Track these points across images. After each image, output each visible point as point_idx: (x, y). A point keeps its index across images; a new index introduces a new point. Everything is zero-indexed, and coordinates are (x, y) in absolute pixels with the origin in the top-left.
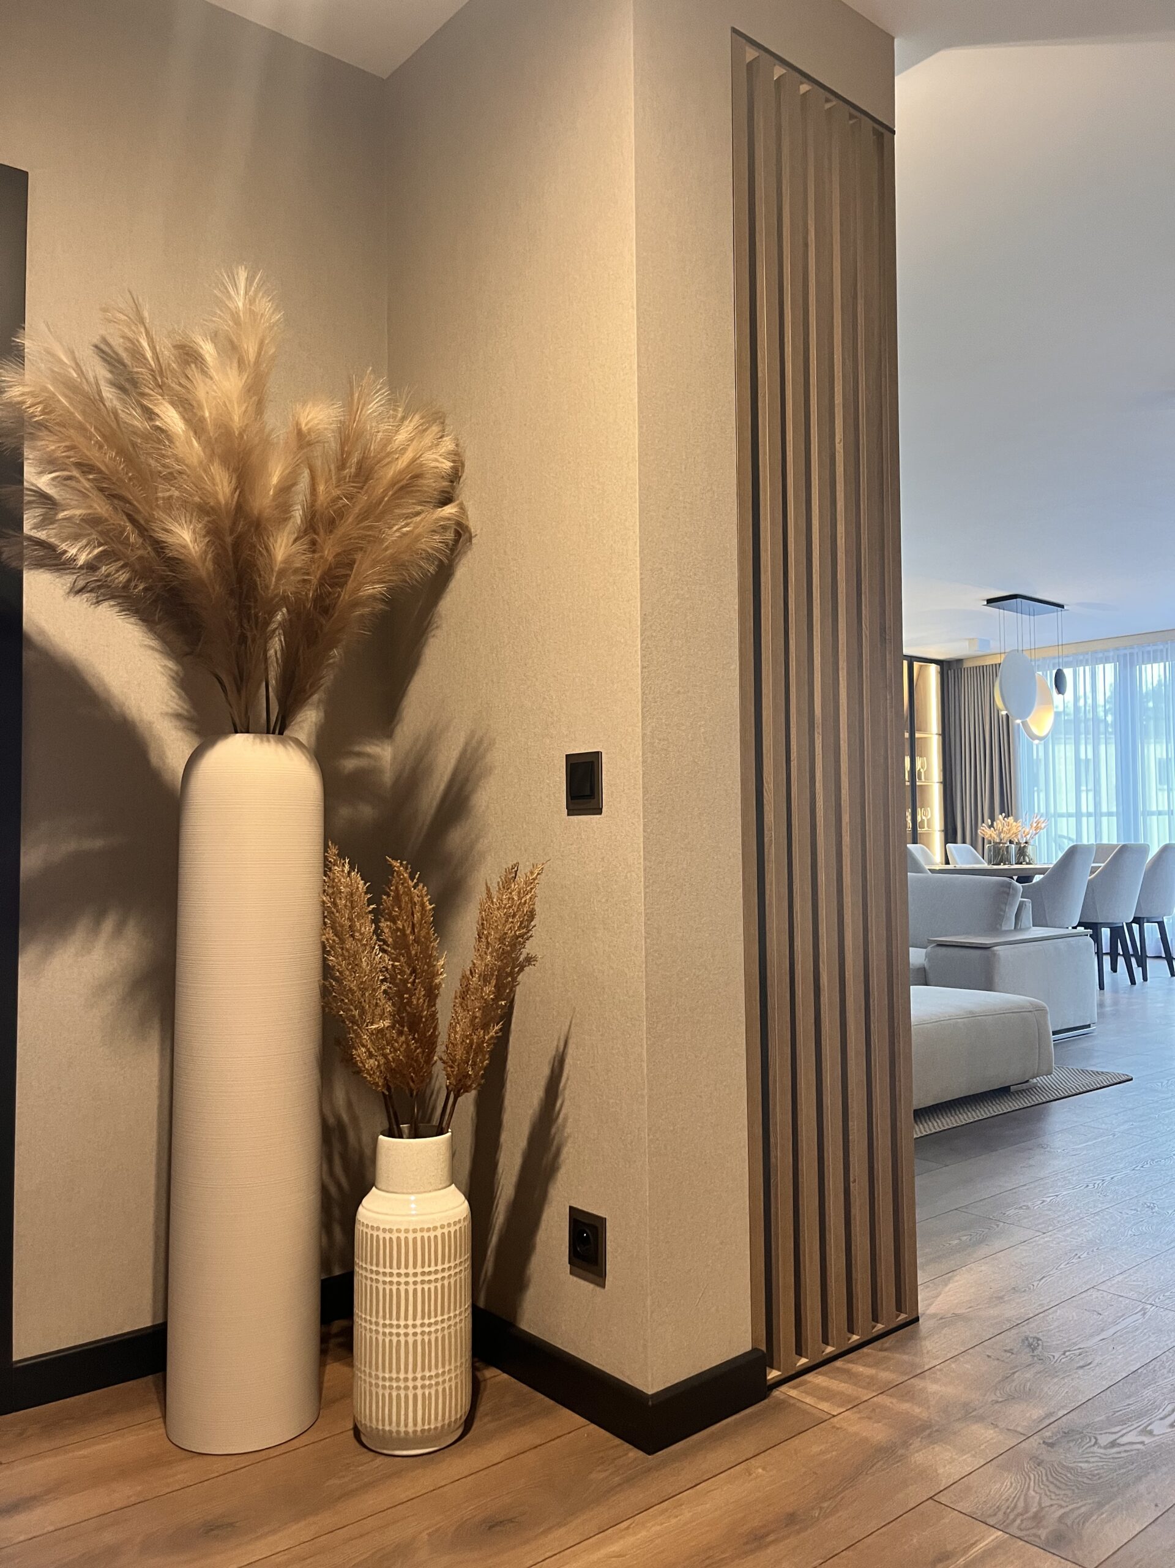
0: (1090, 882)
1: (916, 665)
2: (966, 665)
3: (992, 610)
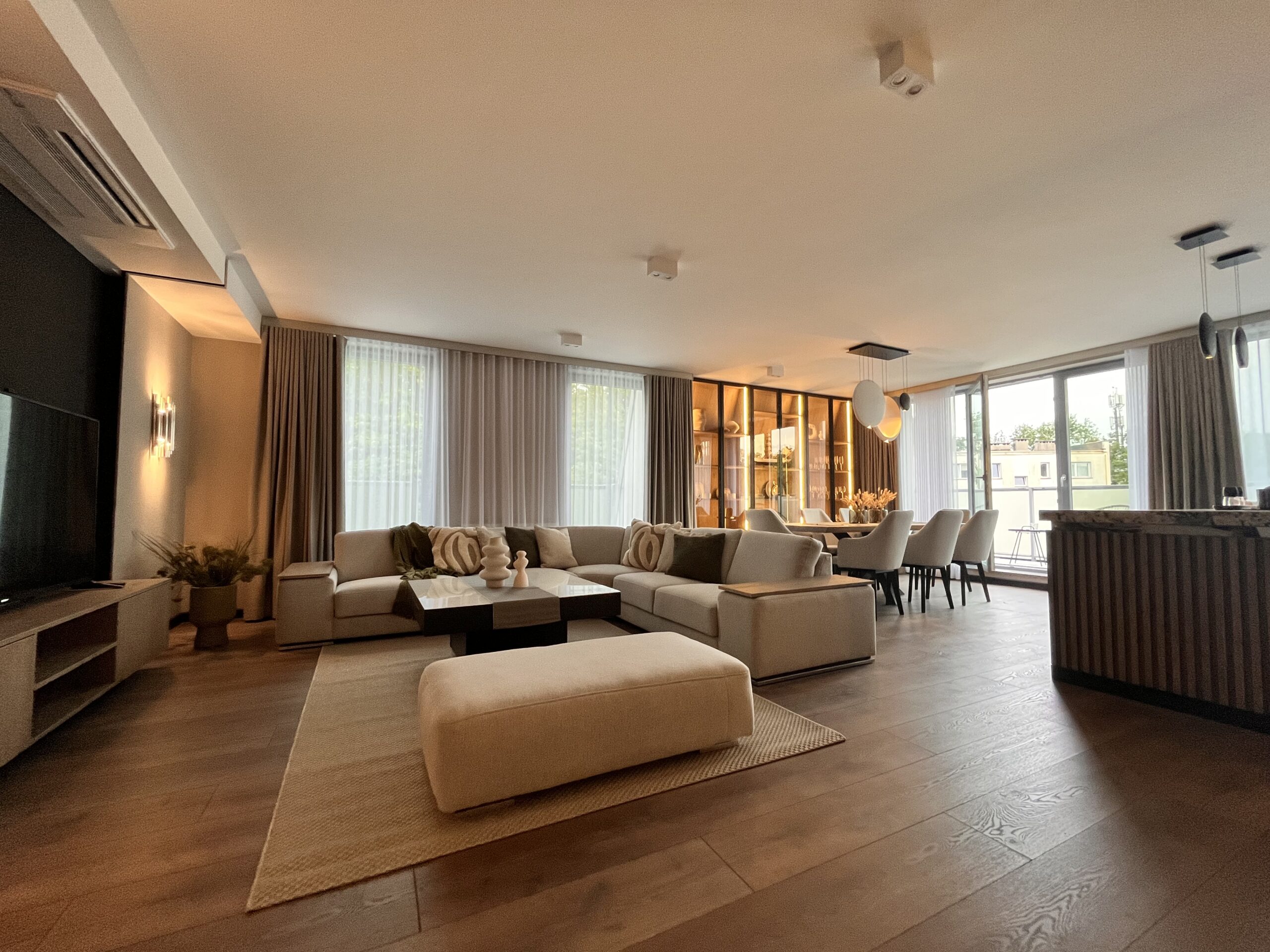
1: (836, 404)
3: (854, 357)
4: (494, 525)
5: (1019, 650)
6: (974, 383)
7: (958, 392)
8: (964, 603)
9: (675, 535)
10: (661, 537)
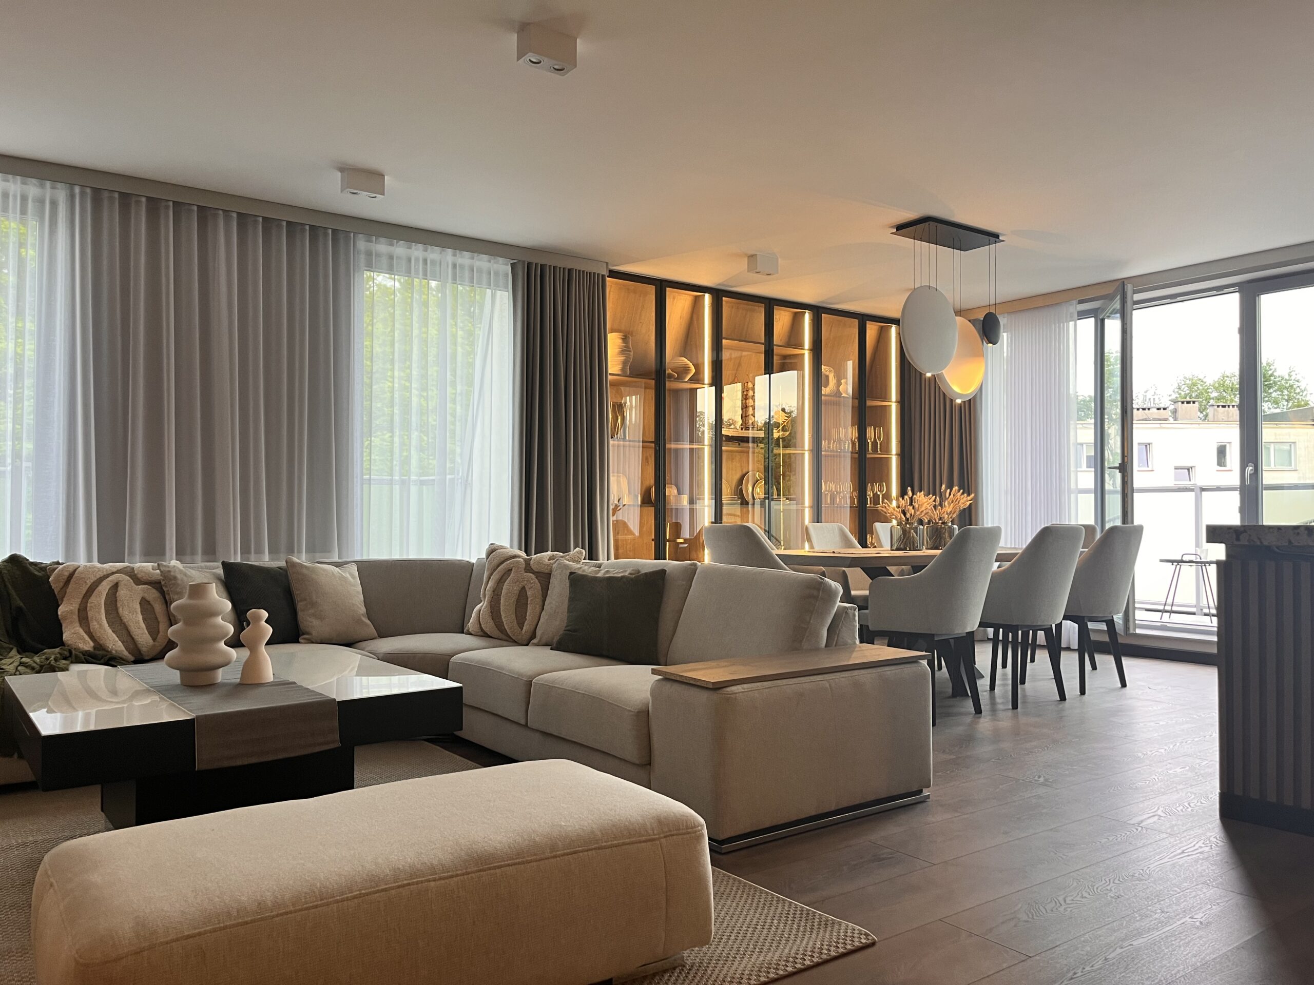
1: (871, 325)
3: (904, 241)
4: (199, 557)
5: (1171, 769)
6: (1110, 298)
7: (1082, 315)
8: (1083, 691)
9: (571, 573)
10: (545, 577)
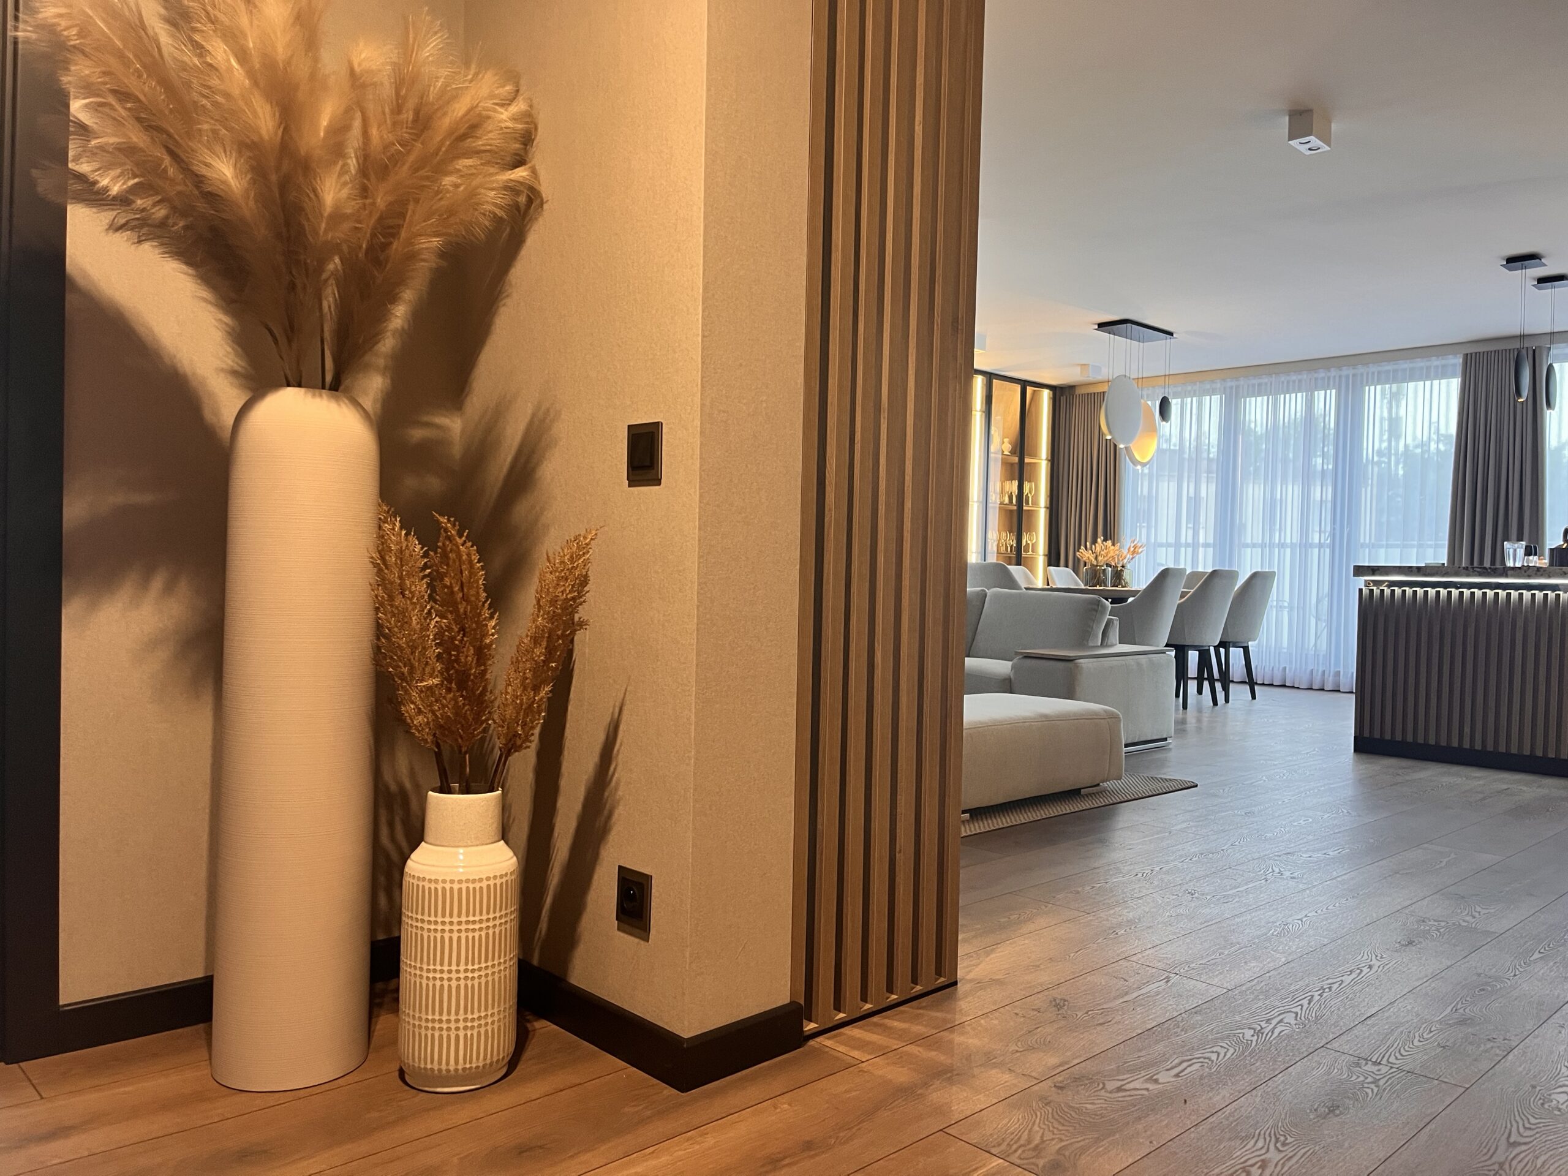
0: (1179, 605)
1: (1029, 390)
2: (1078, 391)
3: (1102, 335)
